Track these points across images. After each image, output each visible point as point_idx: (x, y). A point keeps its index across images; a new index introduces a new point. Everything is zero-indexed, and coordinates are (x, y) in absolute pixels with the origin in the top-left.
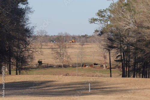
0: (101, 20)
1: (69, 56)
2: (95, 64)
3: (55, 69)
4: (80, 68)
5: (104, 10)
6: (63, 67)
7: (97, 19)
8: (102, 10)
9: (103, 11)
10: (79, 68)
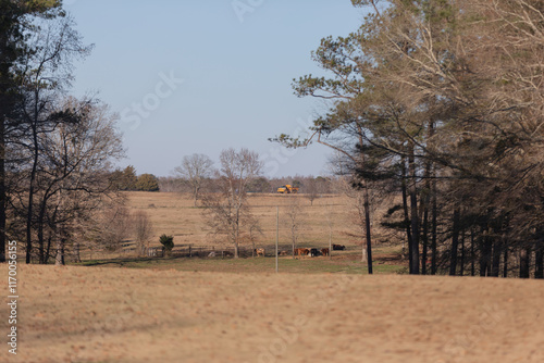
0: (335, 84)
1: (257, 222)
2: (336, 247)
3: (210, 261)
4: (291, 258)
5: (341, 39)
6: (236, 256)
7: (323, 79)
8: (335, 40)
9: (338, 41)
10: (287, 258)
